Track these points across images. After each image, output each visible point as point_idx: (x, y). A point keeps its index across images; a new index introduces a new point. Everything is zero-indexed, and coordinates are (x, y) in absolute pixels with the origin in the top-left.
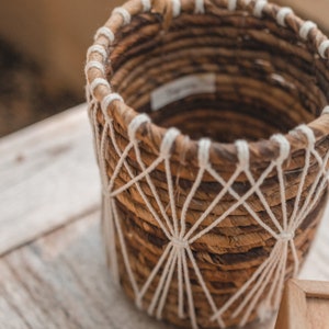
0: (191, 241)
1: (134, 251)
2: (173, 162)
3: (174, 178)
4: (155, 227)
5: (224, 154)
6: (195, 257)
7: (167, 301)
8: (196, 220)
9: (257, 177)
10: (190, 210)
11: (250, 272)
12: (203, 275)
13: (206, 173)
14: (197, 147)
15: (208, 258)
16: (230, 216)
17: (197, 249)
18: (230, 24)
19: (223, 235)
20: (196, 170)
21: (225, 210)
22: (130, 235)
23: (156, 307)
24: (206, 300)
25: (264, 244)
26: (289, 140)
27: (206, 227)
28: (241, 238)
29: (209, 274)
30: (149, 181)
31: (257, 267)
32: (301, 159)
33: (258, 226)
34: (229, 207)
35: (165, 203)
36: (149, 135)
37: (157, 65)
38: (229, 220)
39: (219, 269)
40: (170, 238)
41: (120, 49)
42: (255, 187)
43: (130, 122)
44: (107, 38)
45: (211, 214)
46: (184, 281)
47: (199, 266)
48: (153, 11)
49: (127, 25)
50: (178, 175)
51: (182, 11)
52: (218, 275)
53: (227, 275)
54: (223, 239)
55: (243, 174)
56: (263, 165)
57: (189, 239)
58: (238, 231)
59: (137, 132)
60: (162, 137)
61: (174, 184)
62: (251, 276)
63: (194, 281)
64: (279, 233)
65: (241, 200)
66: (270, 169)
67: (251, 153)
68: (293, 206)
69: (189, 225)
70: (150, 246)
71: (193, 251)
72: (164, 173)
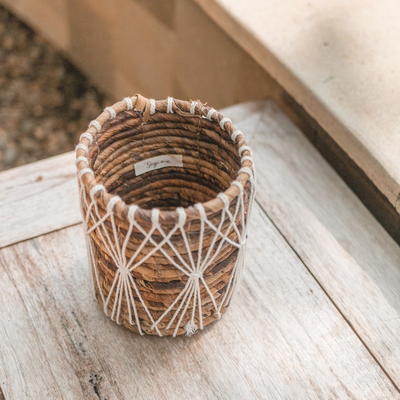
0: (131, 270)
1: (102, 274)
2: (115, 217)
3: (117, 227)
4: (110, 257)
5: (143, 216)
6: (135, 281)
7: (122, 310)
8: (132, 256)
9: (167, 233)
10: (128, 249)
11: (174, 297)
12: (142, 295)
13: (134, 227)
14: (128, 209)
15: (143, 283)
16: (152, 256)
17: (136, 276)
18: (191, 123)
19: (150, 268)
20: (128, 224)
21: (149, 252)
22: (99, 262)
23: (116, 314)
24: (147, 314)
25: (180, 279)
26: (186, 212)
27: (138, 261)
28: (163, 272)
29: (145, 295)
30: (104, 227)
31: (178, 294)
32: (198, 225)
33: (173, 265)
34: (152, 250)
35: (114, 242)
36: (101, 198)
37: (138, 146)
38: (152, 259)
39: (151, 291)
40: (118, 266)
41: (107, 134)
42: (167, 239)
43: (91, 188)
44: (96, 128)
45: (141, 253)
46: (130, 298)
47: (138, 288)
48: (135, 110)
49: (113, 119)
50: (119, 226)
51: (157, 111)
52: (151, 296)
53: (157, 296)
54: (151, 271)
55: (156, 230)
56: (170, 226)
57: (129, 268)
58: (161, 267)
59: (95, 195)
60: (109, 200)
61: (117, 231)
62: (174, 300)
63: (136, 299)
64: (190, 272)
65: (159, 247)
66: (175, 229)
67: (160, 217)
68: (197, 256)
69: (128, 259)
70: (110, 271)
71: (133, 277)
72: (110, 223)
